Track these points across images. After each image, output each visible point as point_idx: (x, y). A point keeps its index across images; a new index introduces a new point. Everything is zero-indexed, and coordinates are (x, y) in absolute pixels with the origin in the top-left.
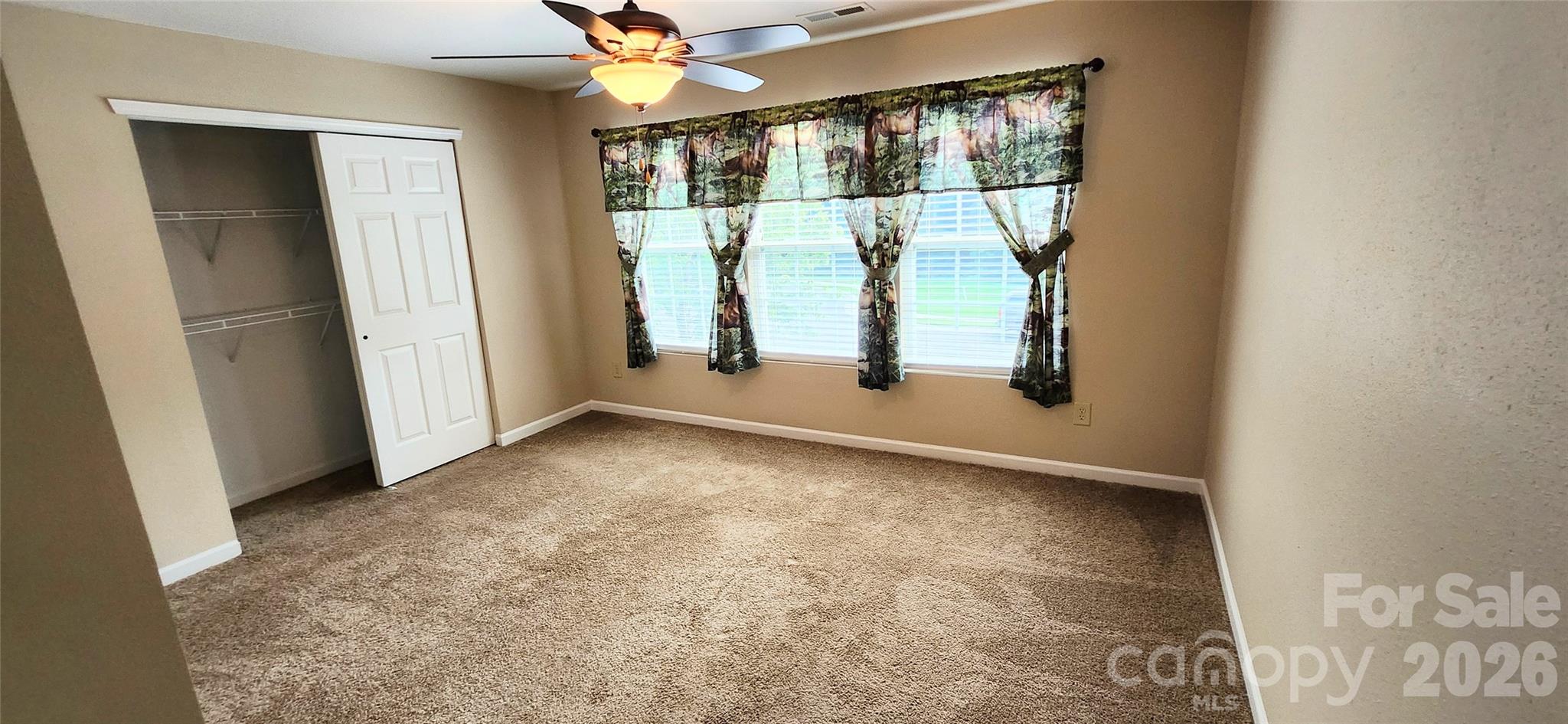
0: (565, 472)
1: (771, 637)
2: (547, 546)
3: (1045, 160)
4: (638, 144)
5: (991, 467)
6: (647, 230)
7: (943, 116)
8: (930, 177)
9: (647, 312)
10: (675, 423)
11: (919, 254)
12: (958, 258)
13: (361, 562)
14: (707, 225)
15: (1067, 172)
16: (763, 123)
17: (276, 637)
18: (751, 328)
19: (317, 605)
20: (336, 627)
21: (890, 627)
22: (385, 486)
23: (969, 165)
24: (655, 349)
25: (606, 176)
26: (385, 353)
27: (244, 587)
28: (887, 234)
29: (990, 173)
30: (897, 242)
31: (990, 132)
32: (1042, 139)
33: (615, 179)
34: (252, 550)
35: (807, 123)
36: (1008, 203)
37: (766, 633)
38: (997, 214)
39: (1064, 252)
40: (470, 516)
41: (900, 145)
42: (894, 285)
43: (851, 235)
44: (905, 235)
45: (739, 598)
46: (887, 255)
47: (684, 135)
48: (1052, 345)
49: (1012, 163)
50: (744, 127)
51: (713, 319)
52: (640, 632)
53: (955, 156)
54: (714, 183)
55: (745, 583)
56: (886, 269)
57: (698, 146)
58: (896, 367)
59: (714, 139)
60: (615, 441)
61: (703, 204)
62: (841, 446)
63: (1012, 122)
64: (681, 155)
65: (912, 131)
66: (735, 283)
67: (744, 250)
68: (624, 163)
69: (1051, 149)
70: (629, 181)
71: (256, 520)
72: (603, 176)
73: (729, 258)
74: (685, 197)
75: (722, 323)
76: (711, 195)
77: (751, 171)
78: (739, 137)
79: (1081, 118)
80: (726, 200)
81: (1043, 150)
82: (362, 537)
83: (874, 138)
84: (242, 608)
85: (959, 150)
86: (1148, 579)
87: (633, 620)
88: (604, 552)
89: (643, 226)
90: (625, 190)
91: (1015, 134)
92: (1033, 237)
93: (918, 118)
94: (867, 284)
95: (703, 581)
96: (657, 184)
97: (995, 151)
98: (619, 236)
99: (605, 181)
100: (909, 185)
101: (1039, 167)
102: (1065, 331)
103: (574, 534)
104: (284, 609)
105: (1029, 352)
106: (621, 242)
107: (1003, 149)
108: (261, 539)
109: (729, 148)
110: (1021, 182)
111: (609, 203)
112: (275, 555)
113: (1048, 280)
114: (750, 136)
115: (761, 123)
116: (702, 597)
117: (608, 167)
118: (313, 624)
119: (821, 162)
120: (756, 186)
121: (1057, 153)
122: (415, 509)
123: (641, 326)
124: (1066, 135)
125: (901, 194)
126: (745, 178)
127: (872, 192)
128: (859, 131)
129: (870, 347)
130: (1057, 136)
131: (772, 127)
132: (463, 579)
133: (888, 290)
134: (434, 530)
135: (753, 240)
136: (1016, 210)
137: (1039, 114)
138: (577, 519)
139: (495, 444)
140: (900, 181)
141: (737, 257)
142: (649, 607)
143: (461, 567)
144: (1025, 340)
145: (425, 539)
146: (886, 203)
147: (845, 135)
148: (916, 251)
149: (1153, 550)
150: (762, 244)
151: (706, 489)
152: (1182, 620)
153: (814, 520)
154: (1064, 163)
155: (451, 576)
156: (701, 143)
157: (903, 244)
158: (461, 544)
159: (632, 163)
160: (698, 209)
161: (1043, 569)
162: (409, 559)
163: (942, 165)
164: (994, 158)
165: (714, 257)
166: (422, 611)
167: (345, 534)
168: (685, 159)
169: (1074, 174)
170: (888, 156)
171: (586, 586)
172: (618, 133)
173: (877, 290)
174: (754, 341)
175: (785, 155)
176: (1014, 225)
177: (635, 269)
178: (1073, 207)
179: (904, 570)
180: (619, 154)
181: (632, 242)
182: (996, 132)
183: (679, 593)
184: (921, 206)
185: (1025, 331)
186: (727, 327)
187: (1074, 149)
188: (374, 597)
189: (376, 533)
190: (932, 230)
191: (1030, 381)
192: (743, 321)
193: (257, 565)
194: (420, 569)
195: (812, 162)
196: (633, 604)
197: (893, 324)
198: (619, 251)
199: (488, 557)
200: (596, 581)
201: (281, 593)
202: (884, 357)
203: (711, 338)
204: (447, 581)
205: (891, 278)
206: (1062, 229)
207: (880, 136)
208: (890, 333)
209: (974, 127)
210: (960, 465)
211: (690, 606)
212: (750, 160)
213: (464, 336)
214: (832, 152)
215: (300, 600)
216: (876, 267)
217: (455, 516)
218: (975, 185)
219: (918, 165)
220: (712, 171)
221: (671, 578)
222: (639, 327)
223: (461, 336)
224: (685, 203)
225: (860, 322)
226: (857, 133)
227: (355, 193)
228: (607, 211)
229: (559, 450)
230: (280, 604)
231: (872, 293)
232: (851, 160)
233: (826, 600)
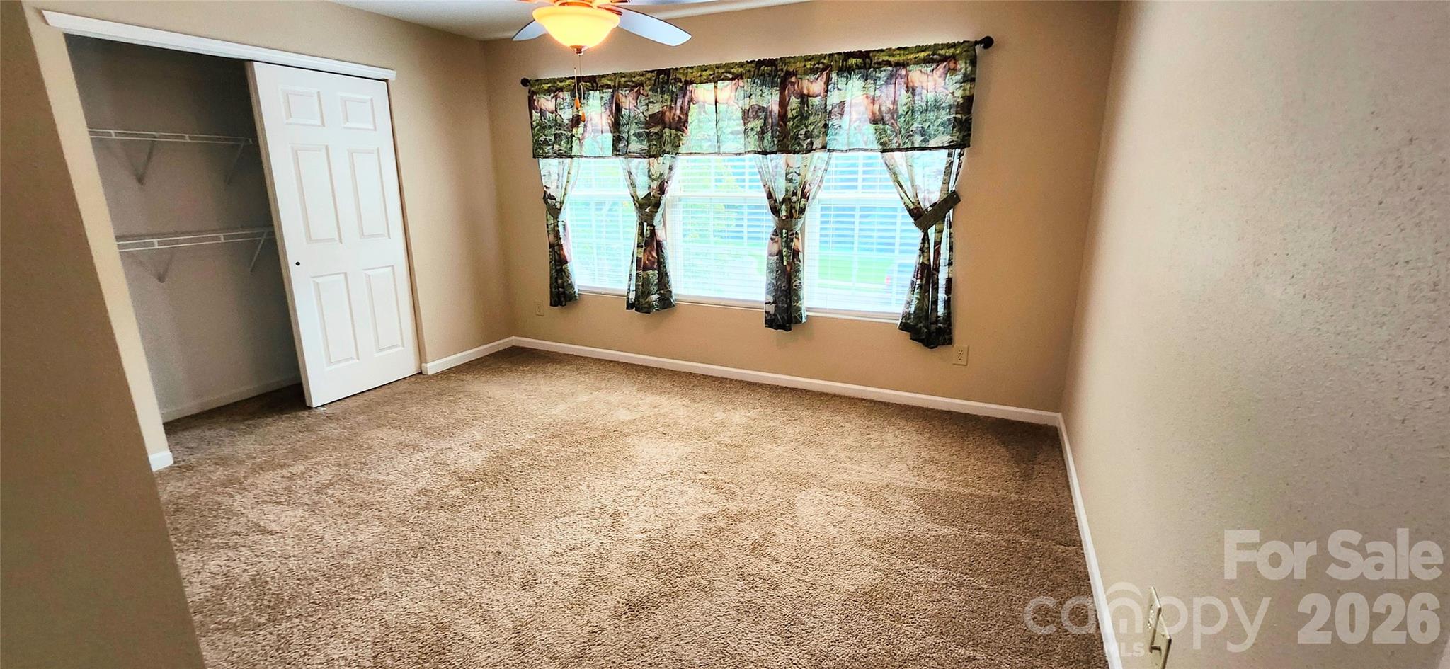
0: (490, 398)
1: (684, 537)
2: (476, 460)
3: (938, 126)
4: (566, 95)
5: (880, 402)
6: (572, 176)
7: (850, 82)
8: (837, 137)
9: (570, 255)
10: (593, 359)
11: (823, 209)
12: (857, 213)
13: (294, 472)
14: (630, 174)
15: (957, 138)
16: (685, 81)
17: (214, 536)
18: (668, 271)
19: (252, 508)
20: (273, 527)
21: (789, 528)
22: (314, 406)
23: (872, 127)
24: (576, 290)
25: (535, 124)
26: (317, 280)
27: (179, 493)
28: (796, 188)
29: (890, 136)
30: (804, 196)
31: (892, 99)
32: (937, 108)
33: (543, 127)
34: (184, 461)
35: (727, 82)
36: (905, 165)
37: (680, 533)
38: (894, 174)
39: (951, 210)
40: (399, 434)
41: (810, 107)
42: (800, 235)
43: (763, 189)
44: (811, 190)
45: (654, 504)
46: (794, 208)
47: (610, 88)
48: (938, 293)
49: (909, 128)
50: (667, 83)
51: (632, 262)
52: (565, 532)
53: (859, 119)
54: (638, 135)
55: (660, 493)
56: (793, 220)
57: (624, 99)
58: (799, 309)
59: (639, 93)
60: (537, 373)
61: (626, 154)
62: (746, 382)
63: (911, 90)
64: (607, 107)
65: (822, 95)
66: (654, 229)
67: (664, 198)
68: (552, 113)
69: (945, 116)
70: (556, 129)
71: (186, 434)
72: (532, 124)
73: (649, 206)
74: (609, 148)
75: (641, 266)
76: (635, 146)
77: (673, 125)
78: (663, 93)
79: (972, 90)
80: (649, 151)
81: (937, 118)
82: (293, 451)
83: (787, 100)
84: (177, 510)
85: (863, 114)
86: (1011, 493)
87: (558, 522)
88: (529, 466)
89: (569, 173)
90: (552, 138)
91: (914, 101)
92: (925, 196)
93: (828, 83)
94: (776, 234)
95: (622, 491)
96: (583, 134)
97: (895, 116)
98: (545, 182)
99: (533, 128)
100: (817, 143)
101: (933, 133)
102: (949, 281)
103: (501, 451)
104: (220, 511)
105: (917, 298)
106: (547, 188)
107: (903, 115)
108: (191, 451)
109: (652, 102)
110: (917, 145)
111: (536, 150)
112: (207, 465)
113: (937, 234)
114: (673, 92)
115: (683, 81)
116: (621, 504)
117: (536, 115)
118: (250, 525)
119: (737, 120)
120: (677, 140)
121: (949, 120)
122: (345, 428)
123: (563, 267)
124: (958, 104)
125: (809, 151)
126: (667, 131)
127: (783, 149)
128: (774, 93)
129: (776, 290)
130: (950, 105)
131: (694, 85)
132: (395, 487)
133: (794, 239)
134: (365, 446)
135: (672, 191)
136: (911, 170)
137: (935, 84)
138: (503, 438)
139: (421, 373)
140: (809, 140)
141: (657, 205)
142: (573, 511)
143: (393, 477)
144: (915, 287)
145: (355, 453)
146: (796, 160)
147: (761, 96)
148: (820, 206)
149: (1016, 470)
150: (680, 194)
151: (623, 415)
152: (1039, 524)
153: (722, 442)
154: (955, 129)
155: (383, 485)
156: (626, 96)
157: (810, 199)
158: (392, 458)
159: (559, 112)
160: (621, 158)
161: (923, 484)
162: (342, 470)
163: (847, 127)
164: (893, 122)
165: (635, 204)
166: (357, 513)
167: (277, 448)
168: (611, 111)
169: (963, 140)
170: (799, 117)
171: (513, 494)
172: (547, 84)
173: (785, 239)
174: (670, 284)
175: (705, 112)
176: (909, 184)
177: (559, 213)
178: (961, 170)
179: (803, 483)
180: (547, 103)
181: (558, 187)
182: (896, 99)
183: (600, 500)
184: (827, 164)
185: (915, 280)
186: (645, 269)
187: (964, 118)
188: (309, 502)
189: (307, 447)
190: (835, 188)
191: (917, 325)
192: (660, 265)
193: (189, 473)
194: (353, 479)
195: (729, 119)
196: (558, 509)
197: (798, 271)
198: (545, 196)
199: (418, 469)
200: (523, 490)
201: (216, 498)
202: (788, 301)
203: (630, 279)
204: (379, 489)
205: (798, 229)
206: (950, 190)
207: (793, 97)
208: (795, 279)
209: (878, 93)
210: (853, 399)
211: (611, 511)
212: (672, 114)
213: (393, 269)
214: (749, 110)
215: (235, 504)
216: (784, 218)
217: (385, 434)
218: (877, 146)
219: (826, 126)
220: (636, 123)
221: (592, 488)
222: (562, 268)
223: (390, 268)
224: (610, 153)
225: (768, 268)
226: (772, 94)
227: (290, 124)
228: (534, 157)
229: (484, 379)
230: (216, 507)
231: (780, 242)
232: (766, 119)
233: (733, 507)
